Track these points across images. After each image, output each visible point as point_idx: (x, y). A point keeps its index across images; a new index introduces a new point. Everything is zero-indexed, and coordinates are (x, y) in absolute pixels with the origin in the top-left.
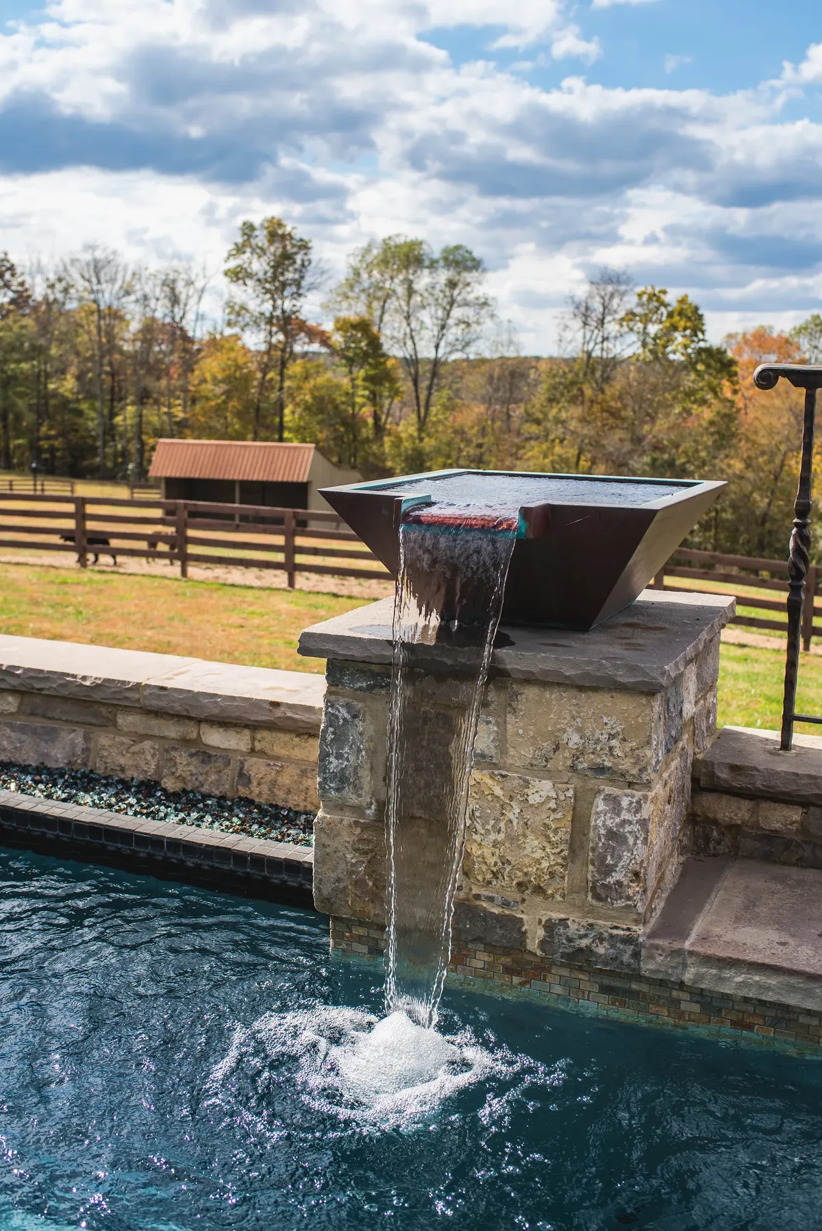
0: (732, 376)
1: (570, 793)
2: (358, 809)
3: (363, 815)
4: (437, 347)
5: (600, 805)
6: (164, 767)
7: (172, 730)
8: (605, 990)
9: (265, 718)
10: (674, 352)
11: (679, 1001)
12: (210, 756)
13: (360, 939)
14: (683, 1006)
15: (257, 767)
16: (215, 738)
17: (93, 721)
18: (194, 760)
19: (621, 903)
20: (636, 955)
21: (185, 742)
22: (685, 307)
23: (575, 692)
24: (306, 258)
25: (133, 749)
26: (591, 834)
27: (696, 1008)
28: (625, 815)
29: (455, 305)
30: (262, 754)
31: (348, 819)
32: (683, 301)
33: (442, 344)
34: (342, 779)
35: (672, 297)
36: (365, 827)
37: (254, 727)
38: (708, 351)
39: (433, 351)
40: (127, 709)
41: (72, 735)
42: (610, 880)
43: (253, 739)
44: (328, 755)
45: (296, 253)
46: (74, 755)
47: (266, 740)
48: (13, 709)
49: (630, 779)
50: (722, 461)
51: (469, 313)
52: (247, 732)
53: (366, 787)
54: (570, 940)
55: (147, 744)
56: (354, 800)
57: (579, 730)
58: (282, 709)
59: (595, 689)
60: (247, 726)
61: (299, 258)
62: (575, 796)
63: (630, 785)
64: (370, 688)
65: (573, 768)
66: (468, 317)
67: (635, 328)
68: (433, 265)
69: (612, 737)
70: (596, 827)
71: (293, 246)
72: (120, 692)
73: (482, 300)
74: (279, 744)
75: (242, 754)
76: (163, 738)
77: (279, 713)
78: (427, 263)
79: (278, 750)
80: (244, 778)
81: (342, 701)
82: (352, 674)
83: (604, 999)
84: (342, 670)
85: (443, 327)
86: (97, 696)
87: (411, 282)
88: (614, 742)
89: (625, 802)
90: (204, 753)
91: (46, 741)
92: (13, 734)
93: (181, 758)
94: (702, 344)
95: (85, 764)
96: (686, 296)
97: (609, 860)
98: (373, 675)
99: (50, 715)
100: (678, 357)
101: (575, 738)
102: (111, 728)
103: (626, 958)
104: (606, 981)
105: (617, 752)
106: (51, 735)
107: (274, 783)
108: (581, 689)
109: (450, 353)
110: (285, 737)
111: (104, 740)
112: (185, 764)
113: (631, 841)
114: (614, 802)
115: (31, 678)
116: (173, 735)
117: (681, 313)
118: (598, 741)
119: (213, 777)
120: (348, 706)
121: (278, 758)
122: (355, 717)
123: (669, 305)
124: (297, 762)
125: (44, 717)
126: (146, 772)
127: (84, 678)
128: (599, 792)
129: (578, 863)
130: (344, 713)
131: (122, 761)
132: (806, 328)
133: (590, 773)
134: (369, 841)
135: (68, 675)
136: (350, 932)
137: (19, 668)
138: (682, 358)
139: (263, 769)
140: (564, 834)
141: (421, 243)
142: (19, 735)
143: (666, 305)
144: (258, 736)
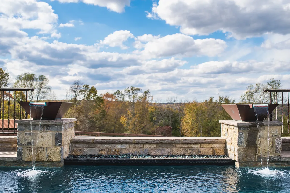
0: (103, 102)
1: (272, 139)
2: (243, 146)
3: (244, 147)
4: (38, 98)
5: (276, 140)
6: (185, 152)
7: (186, 146)
8: (276, 165)
9: (204, 142)
10: (91, 98)
11: (285, 164)
12: (193, 149)
13: (243, 165)
14: (285, 165)
15: (201, 150)
16: (194, 146)
17: (171, 147)
18: (191, 150)
19: (279, 152)
20: (281, 159)
21: (189, 147)
22: (93, 88)
23: (272, 127)
24: (8, 77)
25: (179, 150)
26: (275, 144)
27: (287, 164)
28: (279, 141)
29: (42, 88)
30: (202, 147)
31: (242, 148)
32: (92, 87)
33: (39, 97)
34: (241, 142)
35: (90, 87)
36: (244, 148)
37: (200, 143)
38: (98, 97)
39: (37, 98)
40: (178, 144)
41: (168, 149)
42: (278, 149)
43: (200, 146)
44: (239, 139)
45: (5, 76)
46: (168, 153)
47: (203, 145)
48: (155, 147)
49: (279, 136)
50: (104, 120)
51: (45, 90)
52: (199, 145)
53: (244, 143)
54: (273, 158)
55: (182, 149)
56: (243, 145)
57: (273, 131)
58: (207, 140)
59: (274, 126)
60: (199, 144)
61: (6, 77)
62: (273, 140)
63: (279, 137)
64: (245, 129)
65: (272, 136)
66: (44, 91)
67: (83, 93)
68: (36, 80)
69: (277, 131)
70: (276, 143)
71: (5, 75)
72: (178, 141)
73: (48, 87)
74: (205, 146)
75: (199, 148)
76: (185, 147)
77: (206, 140)
78: (35, 79)
79: (205, 147)
80: (200, 152)
81: (241, 132)
82: (242, 128)
83: (276, 166)
84: (241, 128)
85: (39, 93)
86: (173, 142)
87: (31, 83)
88: (277, 132)
89: (279, 139)
90: (192, 149)
91: (163, 151)
92: (156, 151)
93: (188, 150)
94: (97, 96)
95: (171, 154)
96: (93, 86)
97: (278, 147)
98: (245, 128)
99: (163, 147)
100: (92, 99)
101: (272, 132)
102: (175, 147)
103: (280, 159)
104: (276, 163)
105: (278, 133)
106: (164, 150)
107: (205, 152)
108: (273, 126)
109: (41, 99)
110: (206, 144)
111: (174, 149)
112: (189, 151)
113: (280, 144)
114: (277, 139)
115: (161, 141)
116: (187, 147)
117: (92, 90)
118: (275, 132)
119: (194, 152)
120: (242, 133)
121: (205, 148)
122: (243, 134)
123: (90, 88)
124: (208, 148)
125: (162, 147)
126: (182, 153)
127: (171, 139)
128: (275, 139)
129: (273, 148)
130: (241, 133)
131: (178, 152)
132: (116, 93)
133: (274, 136)
134: (245, 150)
135: (168, 139)
136: (241, 164)
137: (158, 139)
138: (93, 99)
139: (203, 150)
140: (271, 145)
141: (34, 75)
142: (157, 151)
143: (89, 88)
144: (201, 145)
